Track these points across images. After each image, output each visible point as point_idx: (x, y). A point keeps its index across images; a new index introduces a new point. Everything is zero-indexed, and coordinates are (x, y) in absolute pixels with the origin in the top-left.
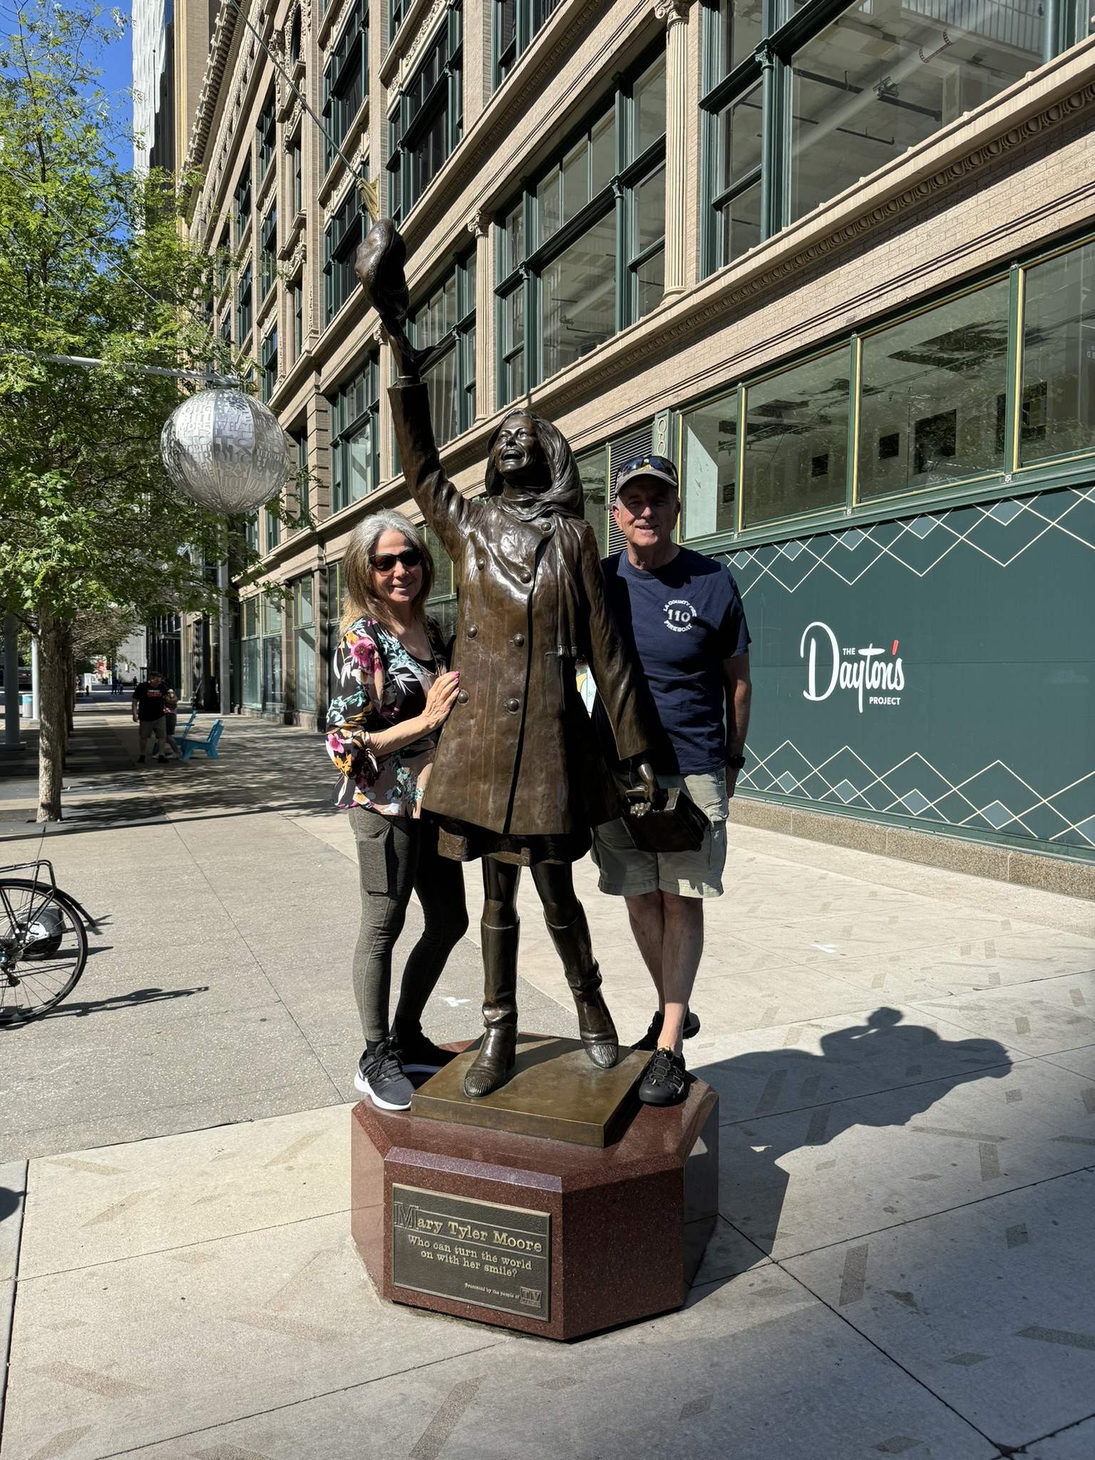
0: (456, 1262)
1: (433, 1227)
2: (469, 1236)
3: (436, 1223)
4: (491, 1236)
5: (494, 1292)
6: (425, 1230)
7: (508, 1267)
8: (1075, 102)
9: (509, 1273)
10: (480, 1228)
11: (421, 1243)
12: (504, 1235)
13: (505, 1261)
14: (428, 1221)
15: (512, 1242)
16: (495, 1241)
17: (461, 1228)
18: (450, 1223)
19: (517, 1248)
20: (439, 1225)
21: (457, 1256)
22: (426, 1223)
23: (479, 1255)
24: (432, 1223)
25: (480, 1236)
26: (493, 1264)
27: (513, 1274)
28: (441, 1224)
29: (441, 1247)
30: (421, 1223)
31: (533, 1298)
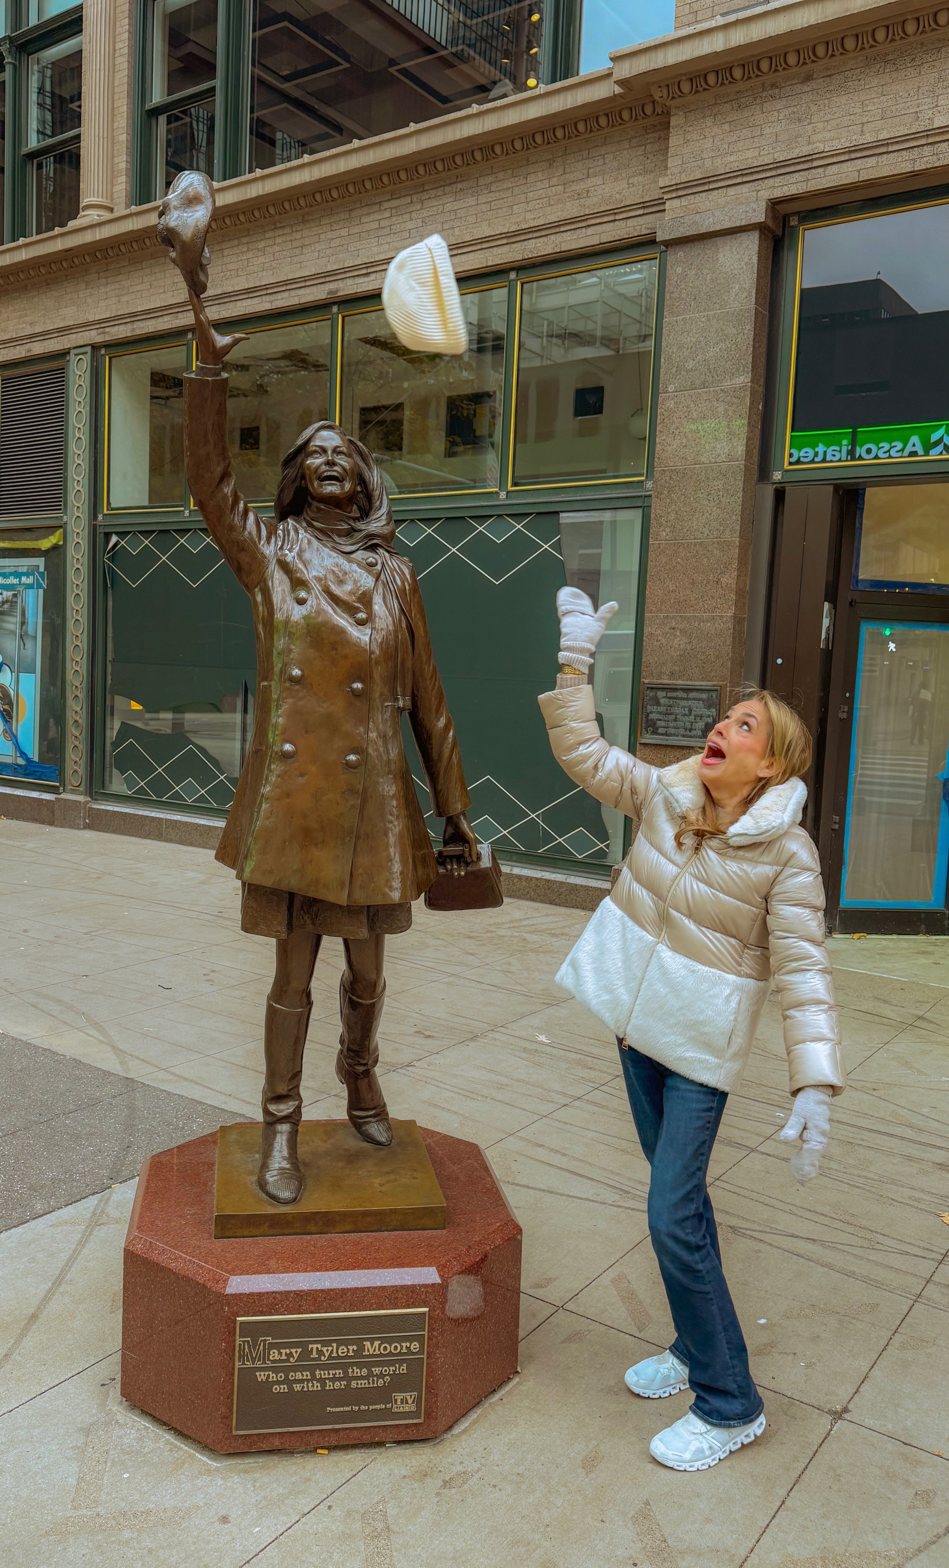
0: (317, 1386)
1: (290, 1355)
2: (335, 1355)
3: (293, 1351)
4: (362, 1348)
5: (363, 1407)
6: (280, 1361)
7: (381, 1376)
9: (381, 1383)
10: (346, 1343)
11: (273, 1377)
12: (377, 1343)
13: (376, 1370)
14: (283, 1351)
15: (396, 1347)
16: (366, 1353)
17: (325, 1349)
18: (310, 1346)
19: (391, 1354)
20: (296, 1352)
21: (318, 1381)
22: (280, 1354)
23: (346, 1373)
24: (288, 1351)
25: (348, 1351)
26: (362, 1378)
27: (385, 1383)
28: (299, 1350)
29: (299, 1376)
30: (274, 1354)
31: (407, 1403)
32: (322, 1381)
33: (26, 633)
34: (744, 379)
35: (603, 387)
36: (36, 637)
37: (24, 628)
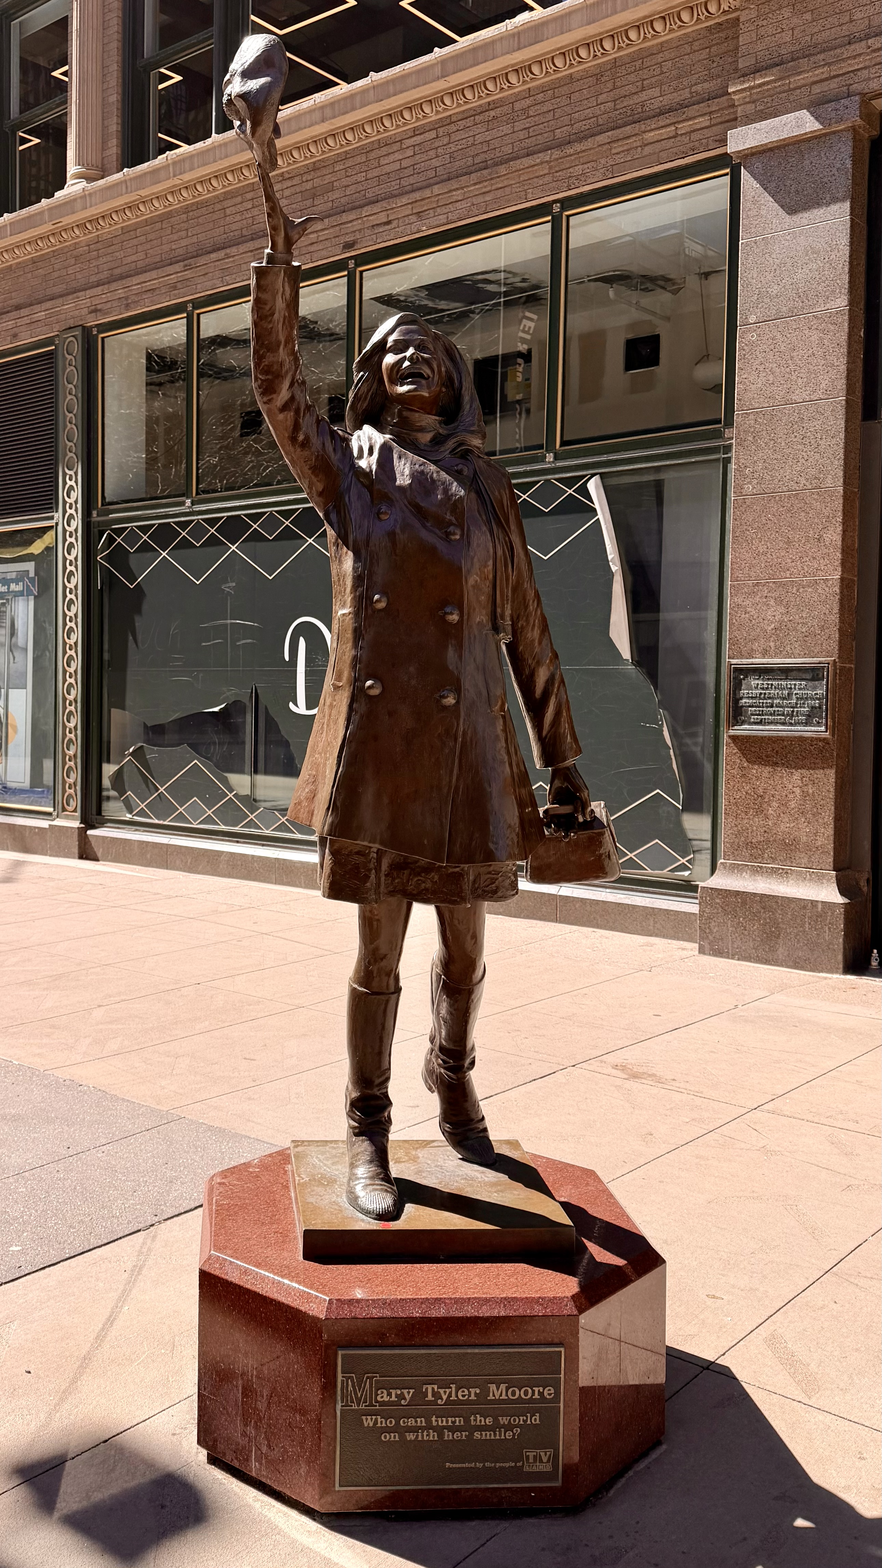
0: (433, 1436)
1: (401, 1397)
2: (453, 1398)
3: (405, 1391)
4: (485, 1391)
5: (487, 1464)
6: (390, 1404)
7: (509, 1427)
8: (633, 35)
9: (509, 1435)
10: (467, 1384)
11: (381, 1422)
12: (503, 1387)
13: (504, 1420)
14: (393, 1392)
15: (526, 1393)
16: (491, 1397)
17: (441, 1391)
18: (425, 1387)
19: (520, 1400)
20: (408, 1394)
21: (434, 1429)
22: (390, 1394)
23: (467, 1420)
24: (399, 1392)
25: (470, 1395)
26: (484, 1428)
27: (514, 1435)
28: (412, 1391)
29: (411, 1422)
30: (383, 1396)
31: (541, 1461)
32: (440, 1430)
33: (16, 646)
34: (841, 302)
35: (658, 336)
36: (26, 650)
37: (14, 640)
